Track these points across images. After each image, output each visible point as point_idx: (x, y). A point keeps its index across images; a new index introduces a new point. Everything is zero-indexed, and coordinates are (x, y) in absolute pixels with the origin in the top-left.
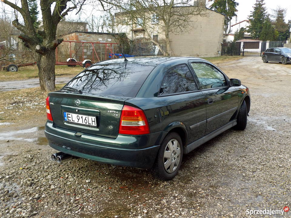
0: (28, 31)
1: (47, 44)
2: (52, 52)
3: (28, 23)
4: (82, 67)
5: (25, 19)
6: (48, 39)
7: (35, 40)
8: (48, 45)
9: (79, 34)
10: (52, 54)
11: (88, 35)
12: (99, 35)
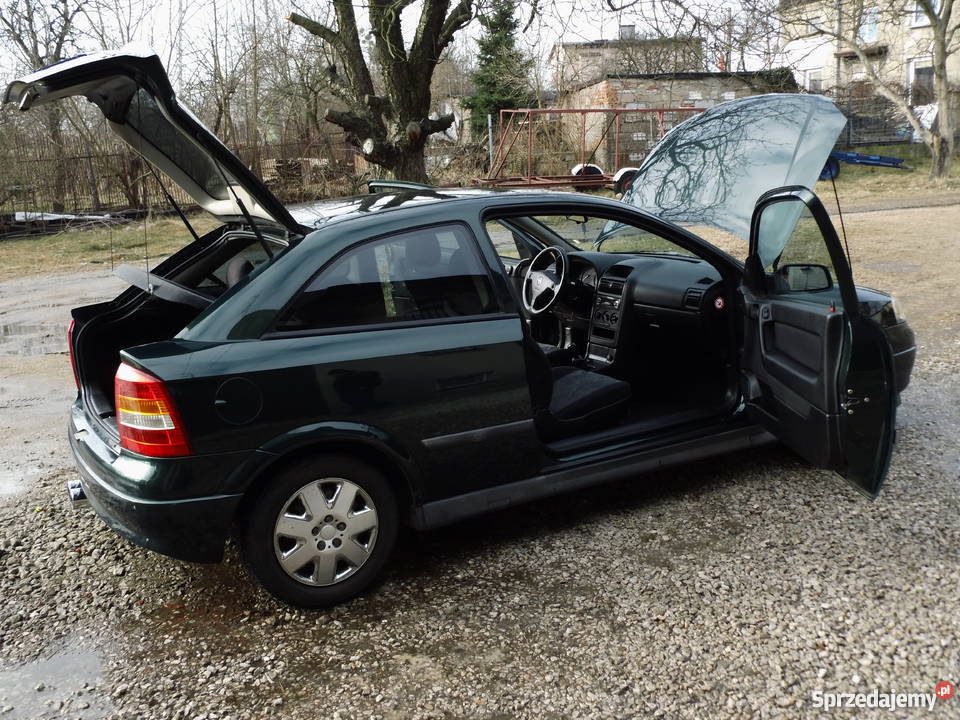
0: (355, 98)
1: (395, 136)
2: (409, 159)
3: (354, 75)
4: (610, 193)
5: (347, 65)
6: (398, 120)
7: (372, 124)
8: (397, 139)
9: (619, 85)
10: (412, 164)
11: (651, 83)
12: (691, 82)
